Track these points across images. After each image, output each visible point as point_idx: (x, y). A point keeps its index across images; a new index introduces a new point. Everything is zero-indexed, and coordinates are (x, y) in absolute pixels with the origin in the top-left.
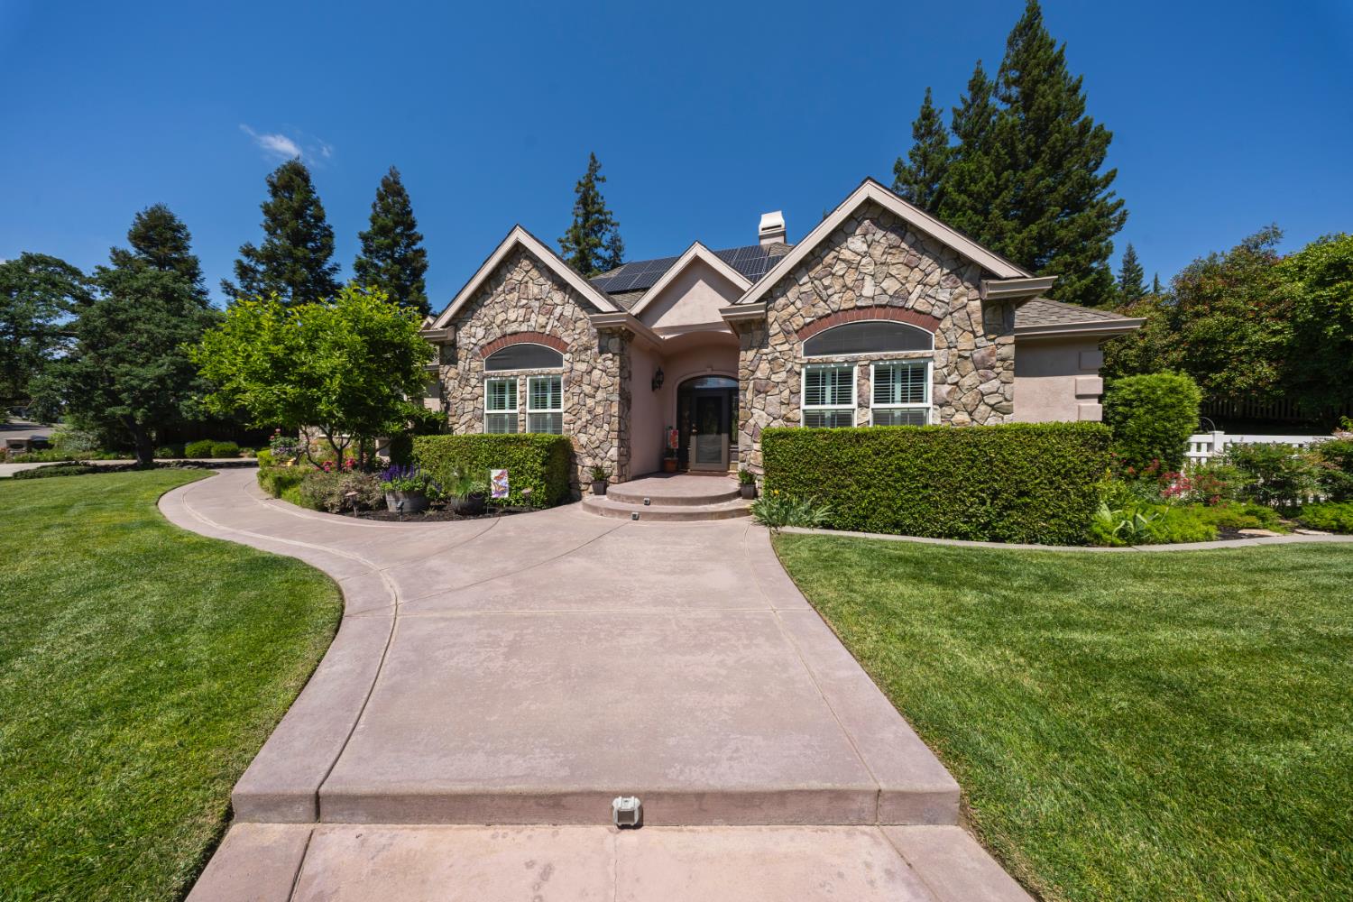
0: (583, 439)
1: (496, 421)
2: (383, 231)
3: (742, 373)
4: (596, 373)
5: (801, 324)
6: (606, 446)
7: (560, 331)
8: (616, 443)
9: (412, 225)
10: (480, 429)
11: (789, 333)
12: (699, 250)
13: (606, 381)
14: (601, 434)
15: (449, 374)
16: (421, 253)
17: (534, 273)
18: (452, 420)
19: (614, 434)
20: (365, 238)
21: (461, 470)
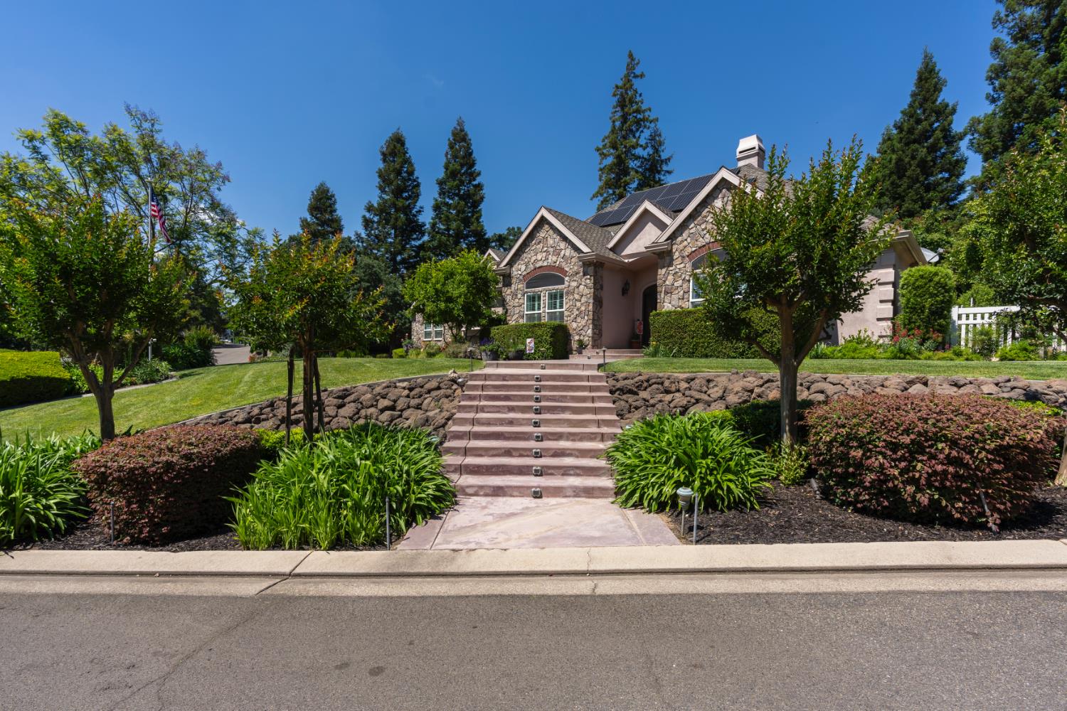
0: (574, 325)
1: (530, 317)
2: (452, 174)
3: (659, 282)
4: (582, 287)
5: (690, 251)
6: (586, 329)
7: (563, 264)
8: (591, 326)
9: (473, 164)
10: (523, 321)
11: (683, 257)
12: (647, 205)
13: (587, 291)
14: (583, 322)
15: (507, 292)
16: (479, 187)
17: (551, 232)
18: (508, 318)
19: (590, 322)
20: (441, 183)
21: (514, 340)
